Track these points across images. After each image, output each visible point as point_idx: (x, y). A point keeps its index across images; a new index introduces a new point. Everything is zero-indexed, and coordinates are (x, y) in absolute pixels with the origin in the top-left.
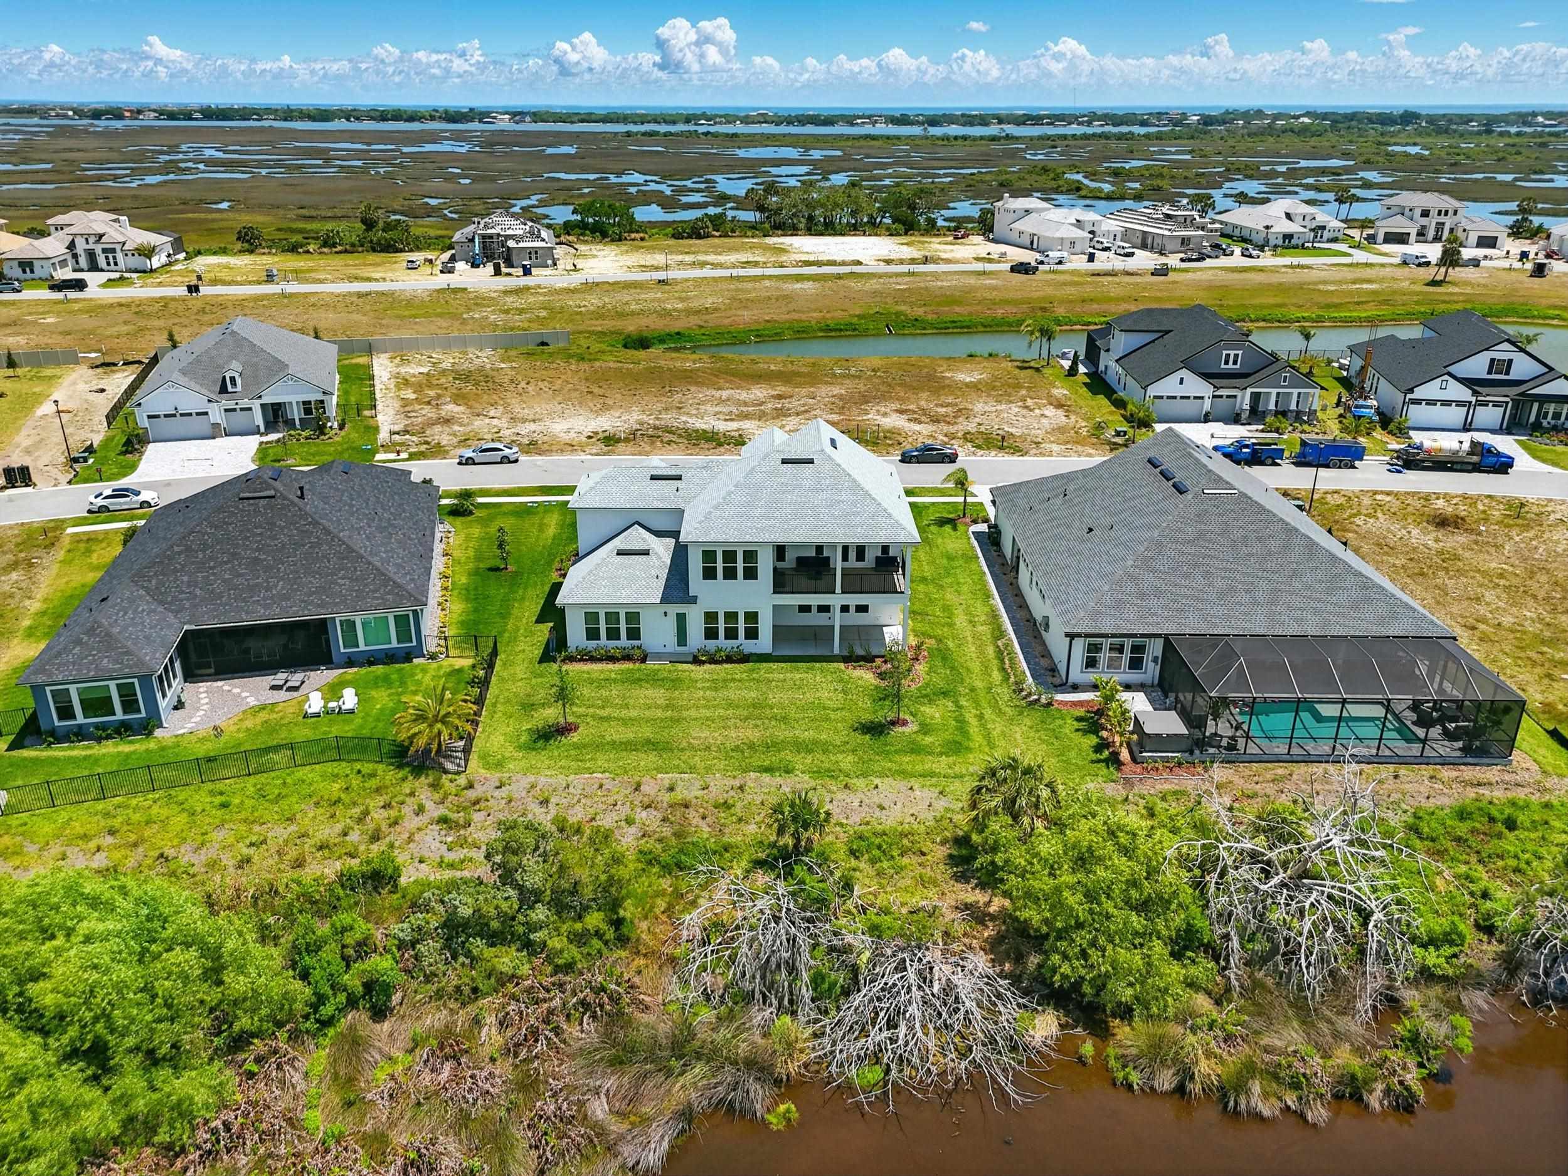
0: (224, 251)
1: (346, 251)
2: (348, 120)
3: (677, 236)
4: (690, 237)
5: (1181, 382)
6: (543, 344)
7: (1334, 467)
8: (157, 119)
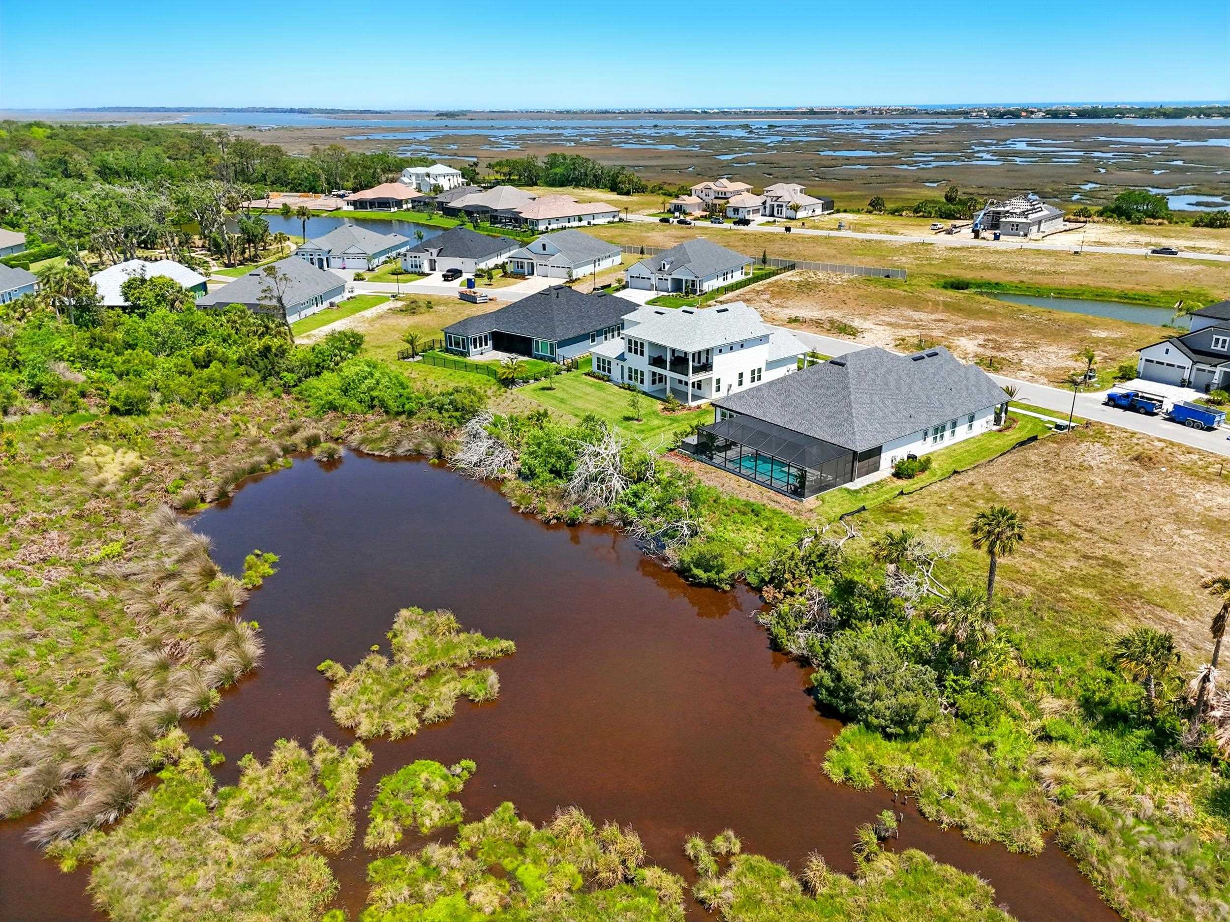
0: (858, 211)
1: (923, 216)
2: (1198, 117)
3: (1196, 225)
4: (1207, 226)
5: (1167, 351)
6: (888, 276)
7: (1188, 425)
8: (1044, 117)
